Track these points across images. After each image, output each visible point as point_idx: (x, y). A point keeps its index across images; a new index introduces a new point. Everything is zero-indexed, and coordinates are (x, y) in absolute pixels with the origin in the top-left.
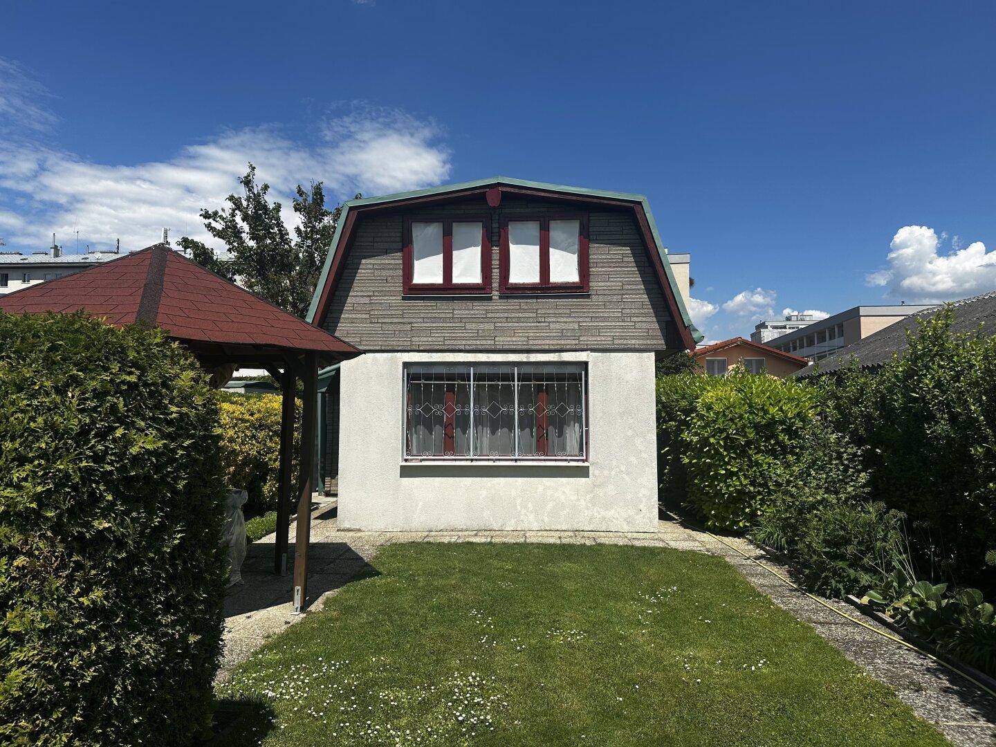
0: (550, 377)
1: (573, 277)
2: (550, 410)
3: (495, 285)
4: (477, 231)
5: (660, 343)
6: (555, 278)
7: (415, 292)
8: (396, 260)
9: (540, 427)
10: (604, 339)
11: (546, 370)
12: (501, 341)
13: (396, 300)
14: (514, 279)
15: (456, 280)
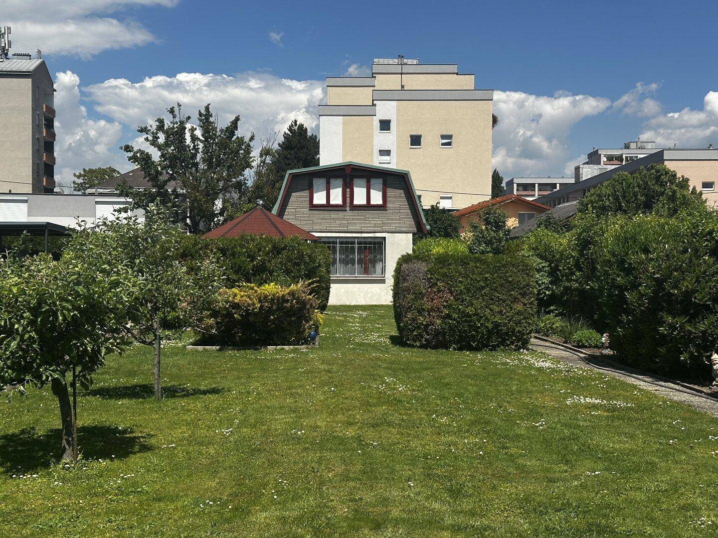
0: (370, 243)
1: (380, 202)
2: (371, 256)
3: (348, 205)
4: (340, 182)
5: (415, 230)
6: (373, 202)
7: (314, 207)
8: (306, 193)
9: (366, 264)
10: (392, 228)
11: (369, 240)
12: (351, 228)
13: (306, 210)
14: (355, 202)
15: (332, 202)
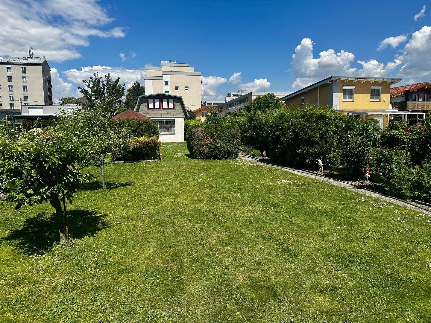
0: (169, 121)
1: (172, 107)
2: (170, 126)
3: (161, 108)
4: (158, 100)
5: (184, 117)
6: (170, 107)
7: (149, 109)
8: (146, 104)
9: (168, 128)
10: (177, 116)
11: (169, 120)
12: (163, 116)
13: (147, 110)
14: (164, 107)
15: (155, 107)
